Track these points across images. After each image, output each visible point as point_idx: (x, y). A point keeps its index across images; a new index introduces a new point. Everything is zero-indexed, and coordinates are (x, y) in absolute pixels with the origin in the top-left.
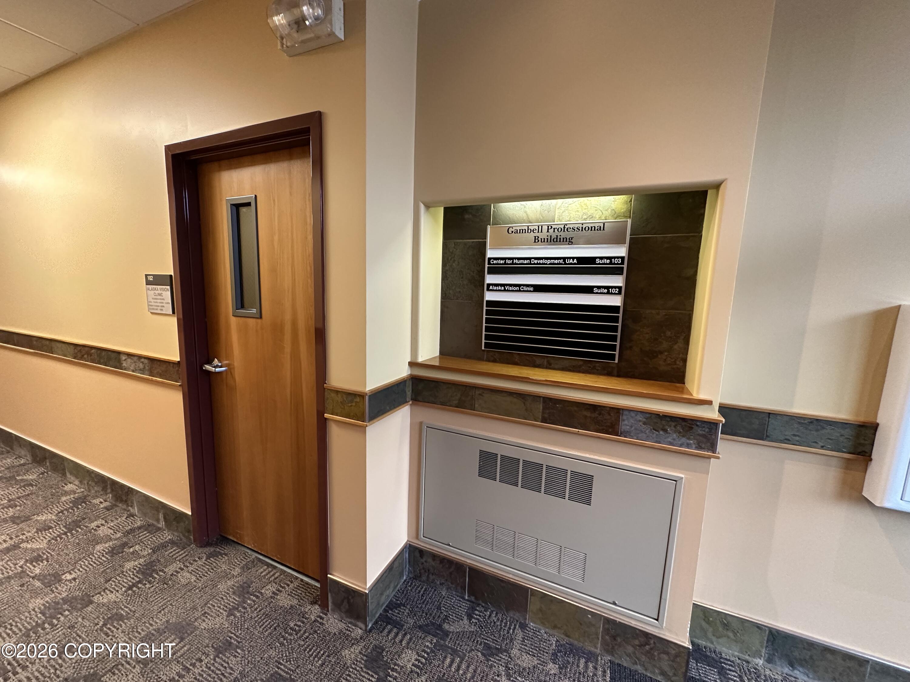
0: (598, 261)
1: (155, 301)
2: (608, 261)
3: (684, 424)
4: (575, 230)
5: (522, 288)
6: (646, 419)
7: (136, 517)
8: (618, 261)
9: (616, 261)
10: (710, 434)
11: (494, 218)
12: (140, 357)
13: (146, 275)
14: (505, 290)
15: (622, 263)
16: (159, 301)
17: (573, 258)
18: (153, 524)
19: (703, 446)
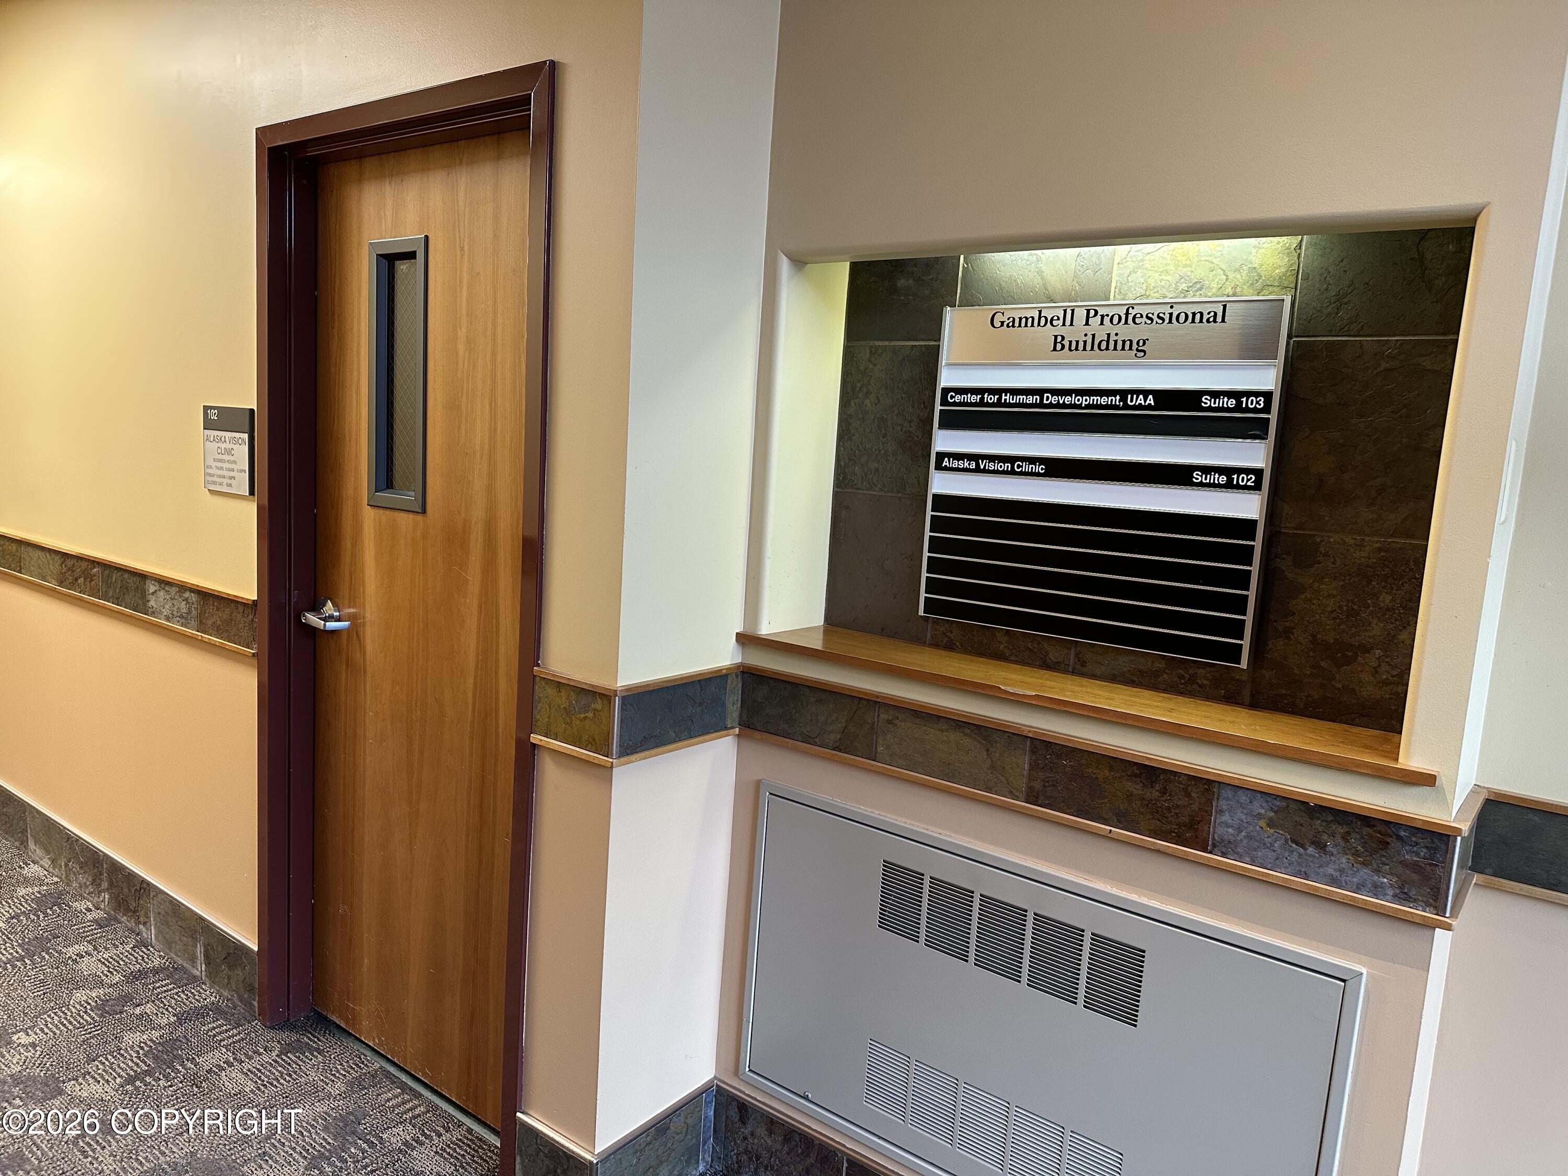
0: (1206, 401)
1: (219, 464)
2: (1232, 403)
3: (1366, 830)
4: (1152, 319)
5: (1019, 466)
6: (1275, 812)
7: (151, 949)
8: (1257, 403)
9: (1252, 402)
10: (1430, 865)
11: (965, 286)
12: (183, 587)
13: (206, 408)
14: (978, 470)
15: (1267, 409)
16: (225, 465)
17: (1146, 393)
18: (182, 966)
19: (1413, 893)
